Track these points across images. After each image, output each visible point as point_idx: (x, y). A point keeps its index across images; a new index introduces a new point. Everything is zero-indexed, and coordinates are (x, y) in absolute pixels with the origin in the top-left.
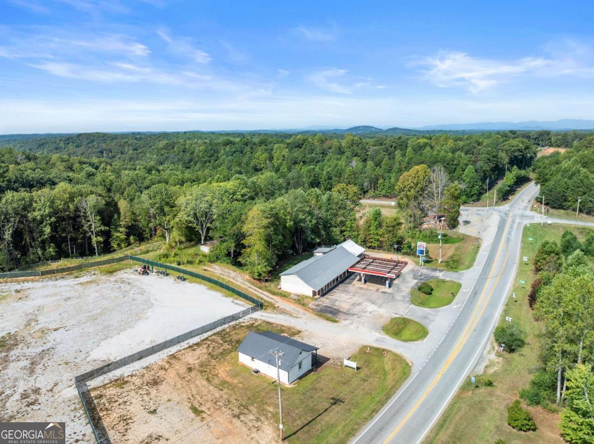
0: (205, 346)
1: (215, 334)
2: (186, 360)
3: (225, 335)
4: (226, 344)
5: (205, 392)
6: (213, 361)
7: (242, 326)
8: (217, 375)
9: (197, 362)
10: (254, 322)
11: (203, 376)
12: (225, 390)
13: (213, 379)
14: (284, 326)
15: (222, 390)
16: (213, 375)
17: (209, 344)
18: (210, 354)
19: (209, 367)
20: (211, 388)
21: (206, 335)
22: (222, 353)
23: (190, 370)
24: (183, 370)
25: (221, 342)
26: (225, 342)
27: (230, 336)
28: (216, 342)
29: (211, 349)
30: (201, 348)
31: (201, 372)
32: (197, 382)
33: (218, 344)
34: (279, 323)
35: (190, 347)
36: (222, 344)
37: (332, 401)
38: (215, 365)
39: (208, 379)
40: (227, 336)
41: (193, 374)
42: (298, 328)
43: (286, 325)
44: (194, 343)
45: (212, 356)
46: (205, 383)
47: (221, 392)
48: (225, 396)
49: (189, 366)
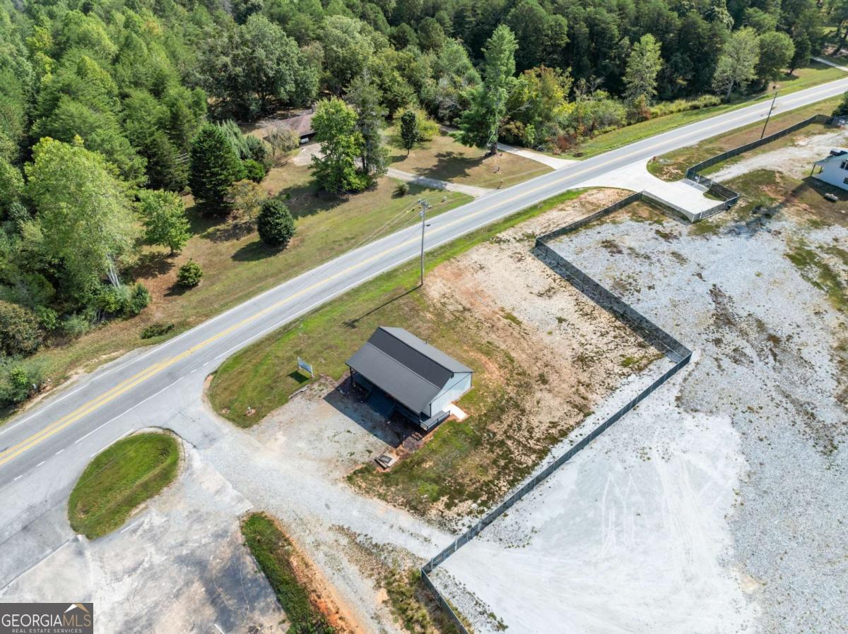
0: (537, 434)
1: (528, 470)
2: (559, 400)
3: (506, 467)
4: (499, 437)
5: (510, 341)
6: (512, 395)
7: (474, 496)
8: (501, 367)
9: (538, 395)
10: (447, 512)
11: (520, 366)
12: (484, 342)
13: (504, 361)
14: (380, 496)
15: (488, 342)
16: (506, 367)
17: (531, 438)
18: (523, 411)
19: (516, 382)
20: (503, 347)
21: (545, 464)
22: (503, 410)
23: (543, 380)
24: (553, 378)
25: (509, 443)
26: (502, 443)
27: (495, 462)
28: (519, 442)
29: (524, 425)
30: (543, 427)
31: (523, 374)
32: (524, 356)
33: (515, 440)
34: (390, 507)
35: (564, 433)
36: (509, 437)
37: (356, 324)
38: (508, 385)
39: (512, 360)
40: (502, 463)
41: (535, 371)
42: (350, 491)
43: (375, 499)
44: (560, 444)
45: (517, 406)
46: (513, 354)
47: (489, 340)
48: (483, 333)
49: (547, 386)
